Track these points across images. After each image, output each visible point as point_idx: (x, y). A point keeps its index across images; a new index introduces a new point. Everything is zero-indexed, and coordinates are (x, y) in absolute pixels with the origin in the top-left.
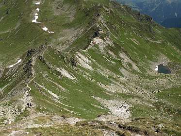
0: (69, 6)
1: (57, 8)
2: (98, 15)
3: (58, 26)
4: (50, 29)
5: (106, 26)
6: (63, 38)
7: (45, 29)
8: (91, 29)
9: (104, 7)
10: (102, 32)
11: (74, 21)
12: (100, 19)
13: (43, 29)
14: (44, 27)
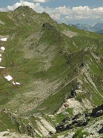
0: (46, 46)
1: (30, 48)
2: (82, 65)
3: (27, 76)
4: (15, 79)
5: (91, 81)
6: (32, 93)
7: (9, 78)
8: (70, 84)
9: (93, 54)
10: (80, 91)
11: (50, 69)
12: (84, 70)
13: (6, 77)
14: (7, 75)
